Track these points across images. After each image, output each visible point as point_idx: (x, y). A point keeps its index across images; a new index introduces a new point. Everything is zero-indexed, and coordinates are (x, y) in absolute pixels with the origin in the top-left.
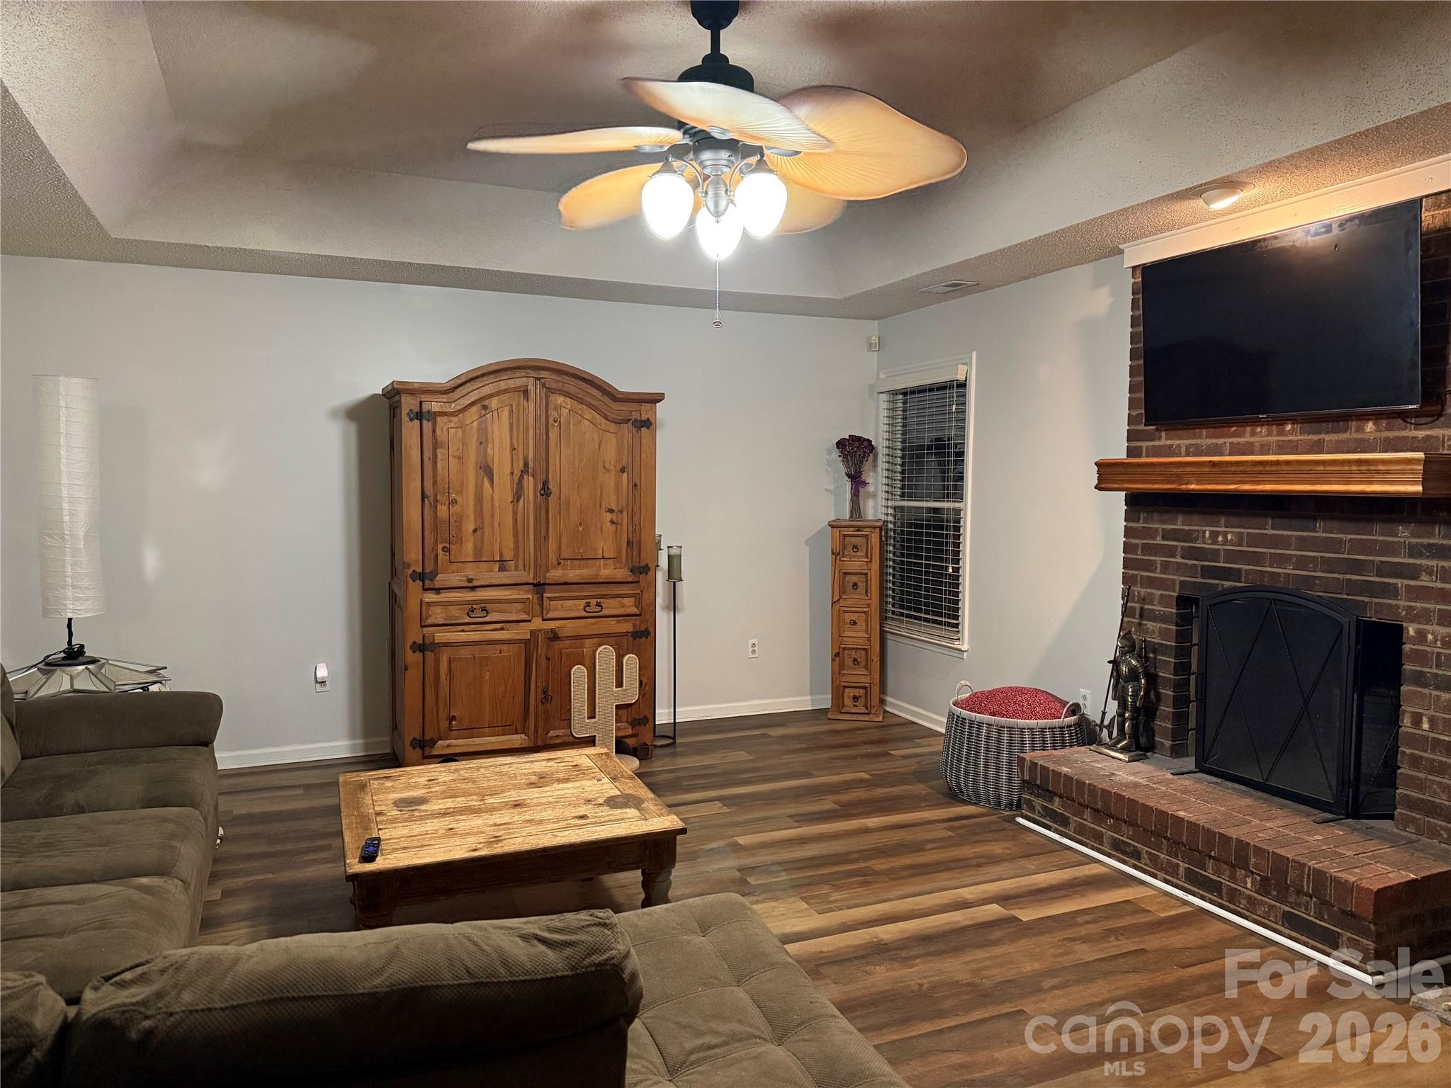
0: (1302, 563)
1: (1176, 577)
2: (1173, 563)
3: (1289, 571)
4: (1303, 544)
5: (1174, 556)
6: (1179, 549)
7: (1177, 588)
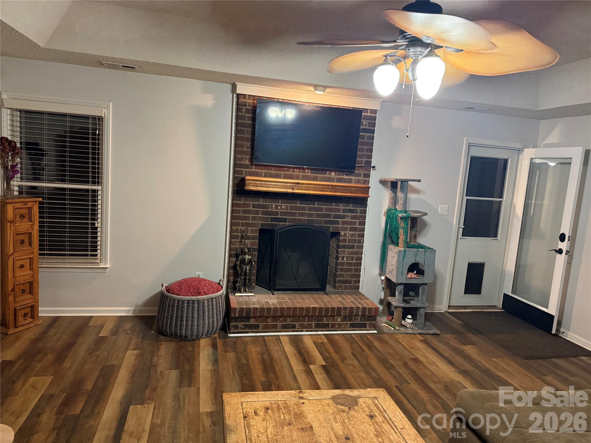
0: (310, 215)
1: (259, 222)
2: (258, 217)
3: (305, 218)
4: (310, 209)
5: (258, 214)
6: (260, 211)
7: (259, 226)
